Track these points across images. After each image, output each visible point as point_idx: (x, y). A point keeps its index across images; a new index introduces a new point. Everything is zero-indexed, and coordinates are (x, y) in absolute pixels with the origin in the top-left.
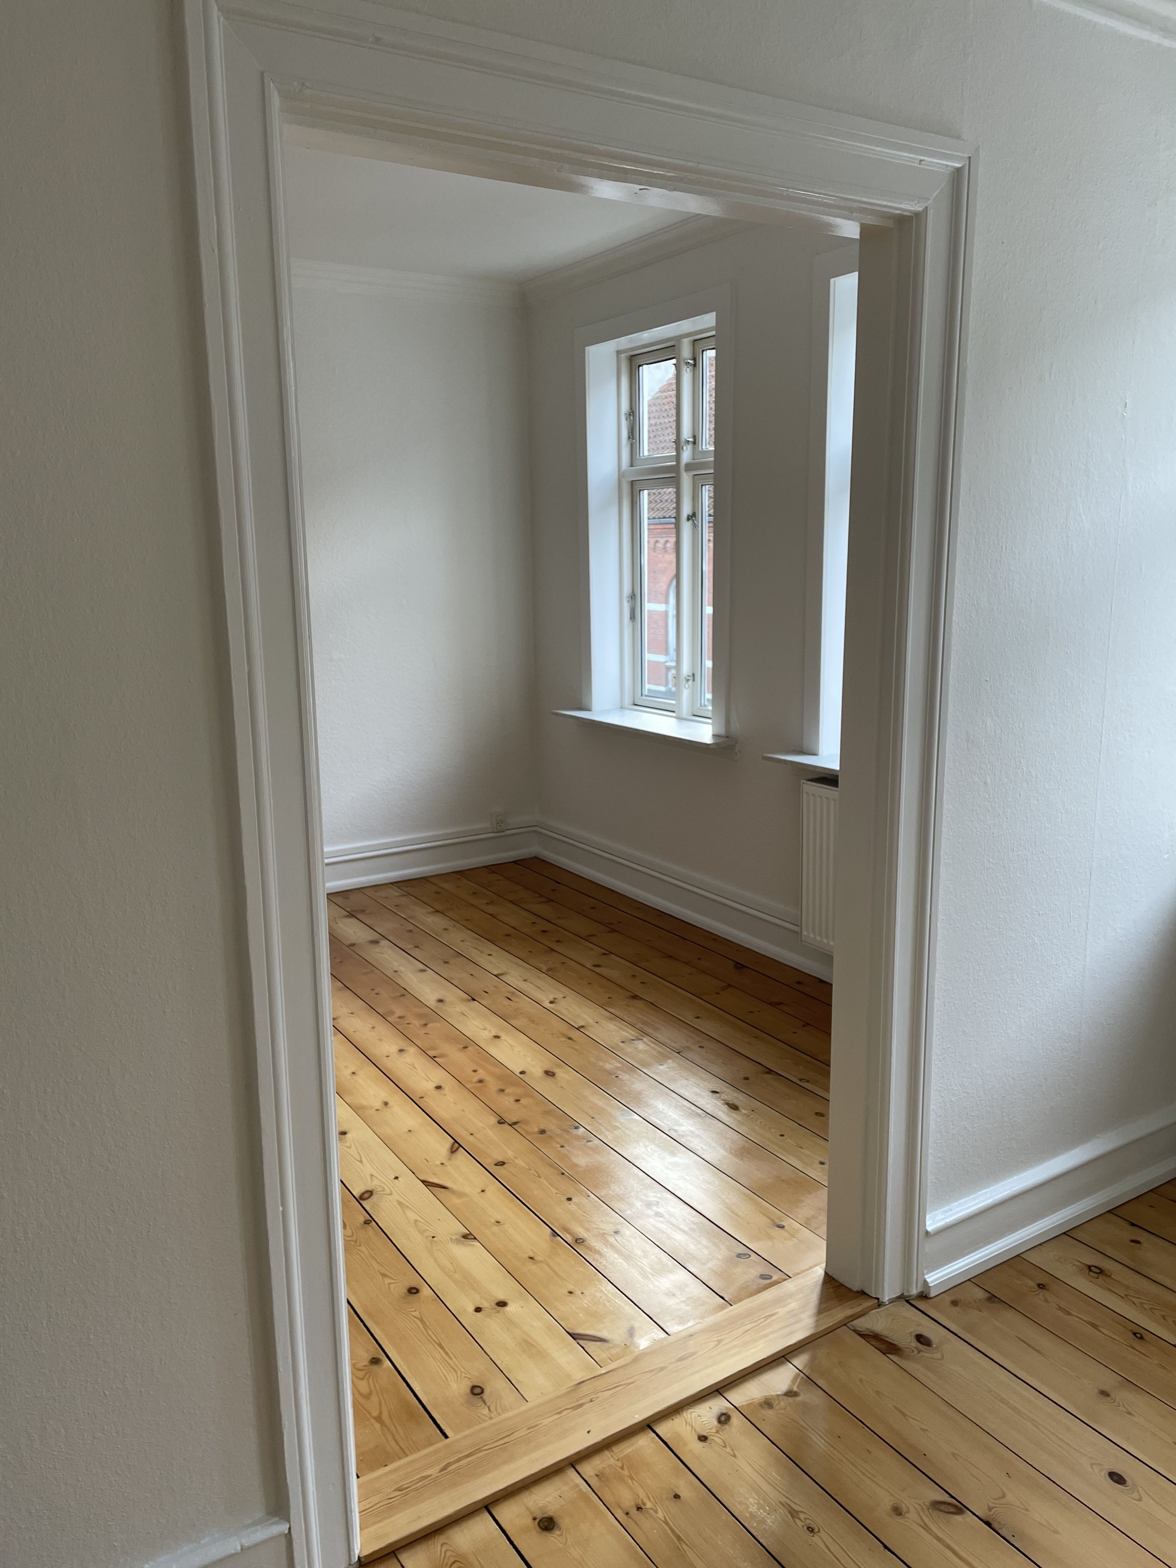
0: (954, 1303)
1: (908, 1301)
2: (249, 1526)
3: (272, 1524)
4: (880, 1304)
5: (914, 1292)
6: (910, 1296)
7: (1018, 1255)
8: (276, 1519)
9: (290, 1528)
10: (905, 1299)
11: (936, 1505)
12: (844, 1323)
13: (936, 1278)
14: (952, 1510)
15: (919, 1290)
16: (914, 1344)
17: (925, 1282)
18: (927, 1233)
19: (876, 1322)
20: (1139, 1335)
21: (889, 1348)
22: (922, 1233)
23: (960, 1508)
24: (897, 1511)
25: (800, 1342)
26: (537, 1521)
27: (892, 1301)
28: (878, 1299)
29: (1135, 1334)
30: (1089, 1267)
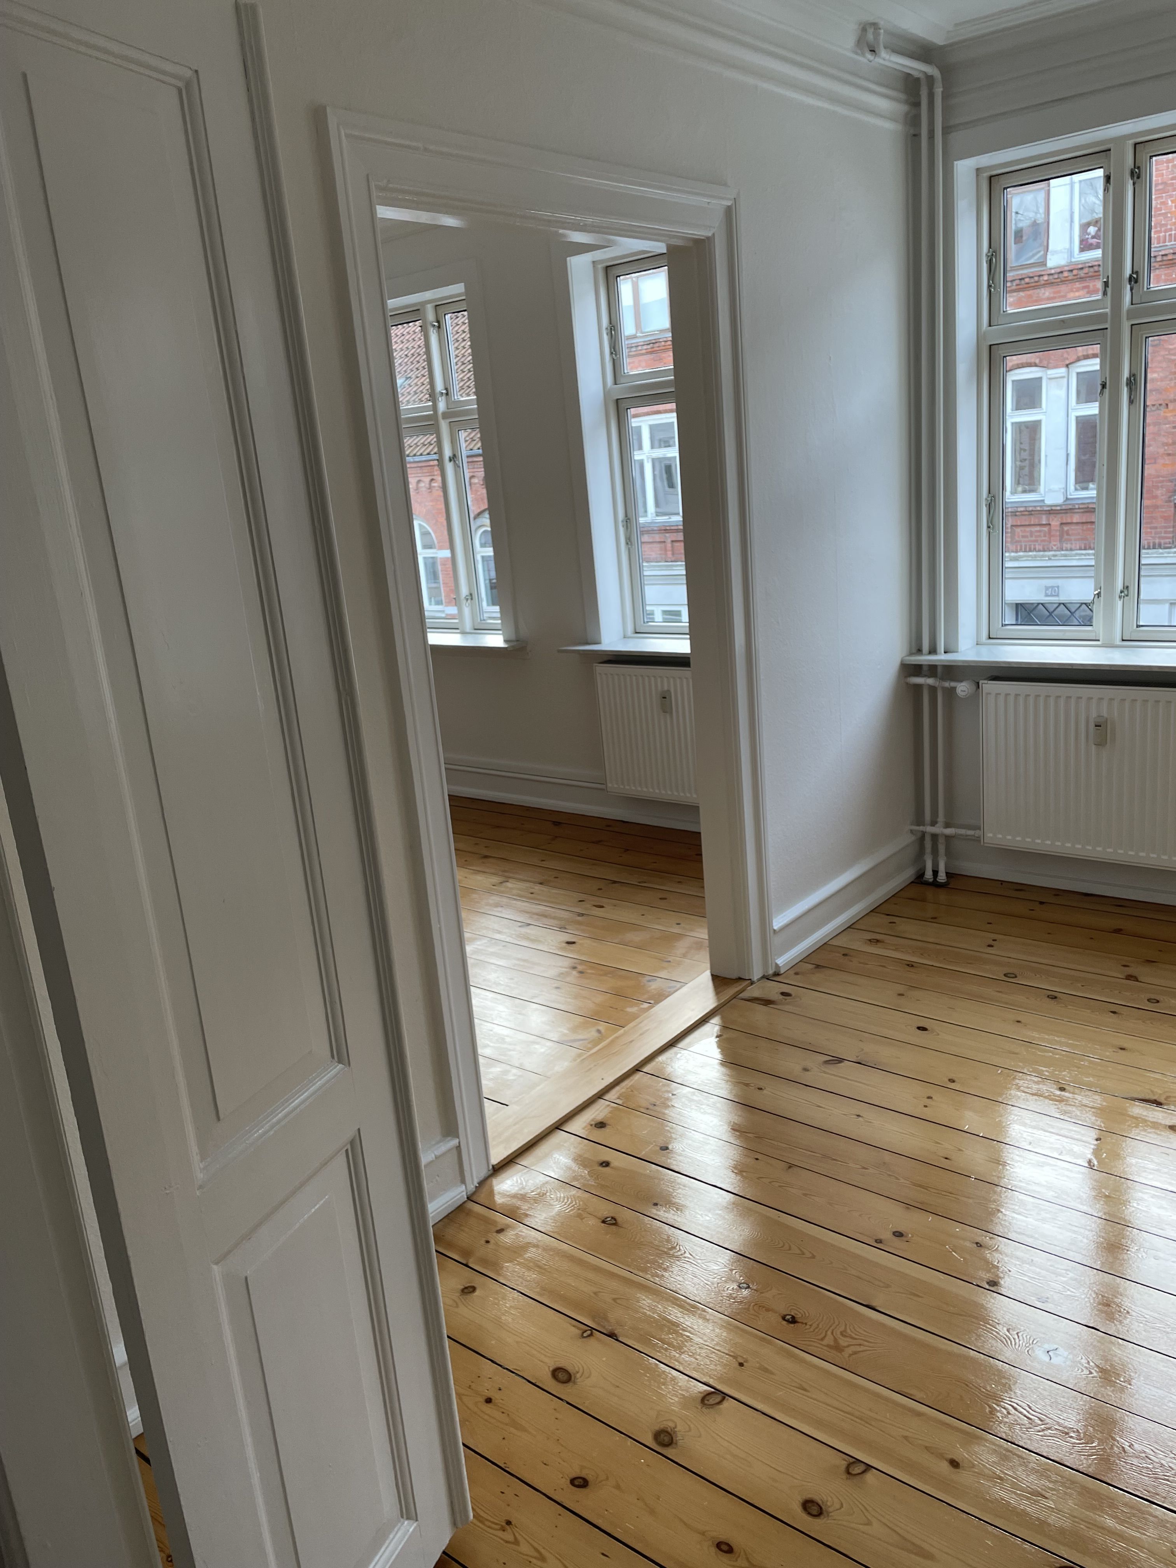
0: (796, 974)
1: (768, 979)
2: (435, 1145)
3: (448, 1141)
4: (752, 983)
5: (771, 972)
6: (768, 976)
7: (825, 943)
8: (449, 1138)
9: (459, 1143)
10: (766, 977)
11: (826, 1062)
12: (734, 997)
13: (783, 961)
14: (837, 1062)
15: (774, 971)
16: (781, 997)
17: (776, 964)
18: (774, 930)
19: (754, 992)
20: (911, 965)
21: (767, 1002)
22: (772, 932)
23: (841, 1060)
24: (806, 1070)
25: (711, 1010)
26: (594, 1126)
27: (759, 980)
28: (750, 979)
29: (908, 965)
30: (870, 940)
